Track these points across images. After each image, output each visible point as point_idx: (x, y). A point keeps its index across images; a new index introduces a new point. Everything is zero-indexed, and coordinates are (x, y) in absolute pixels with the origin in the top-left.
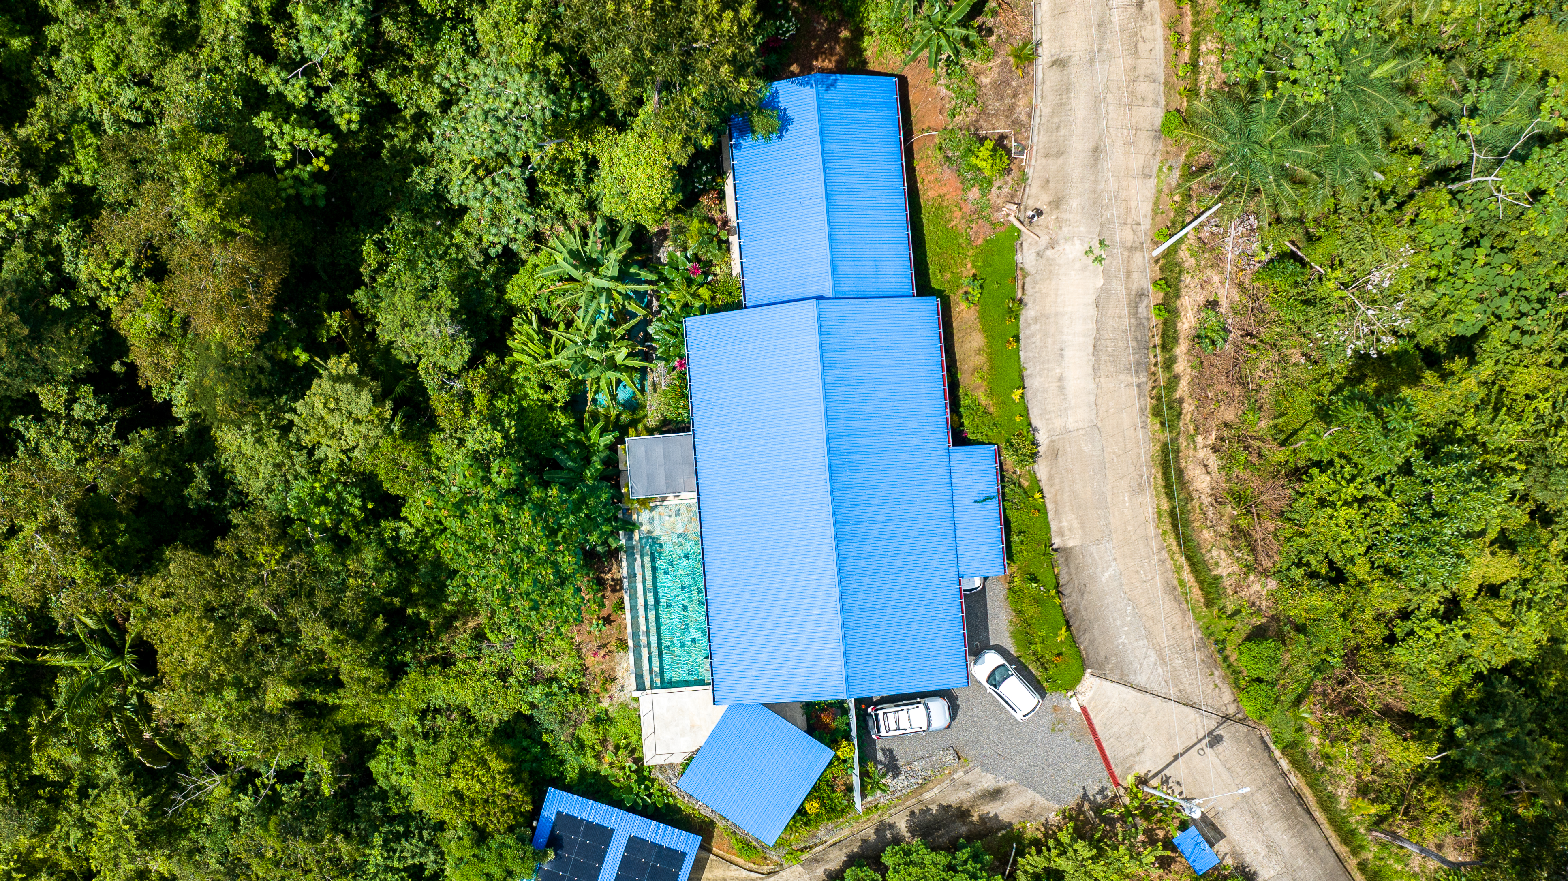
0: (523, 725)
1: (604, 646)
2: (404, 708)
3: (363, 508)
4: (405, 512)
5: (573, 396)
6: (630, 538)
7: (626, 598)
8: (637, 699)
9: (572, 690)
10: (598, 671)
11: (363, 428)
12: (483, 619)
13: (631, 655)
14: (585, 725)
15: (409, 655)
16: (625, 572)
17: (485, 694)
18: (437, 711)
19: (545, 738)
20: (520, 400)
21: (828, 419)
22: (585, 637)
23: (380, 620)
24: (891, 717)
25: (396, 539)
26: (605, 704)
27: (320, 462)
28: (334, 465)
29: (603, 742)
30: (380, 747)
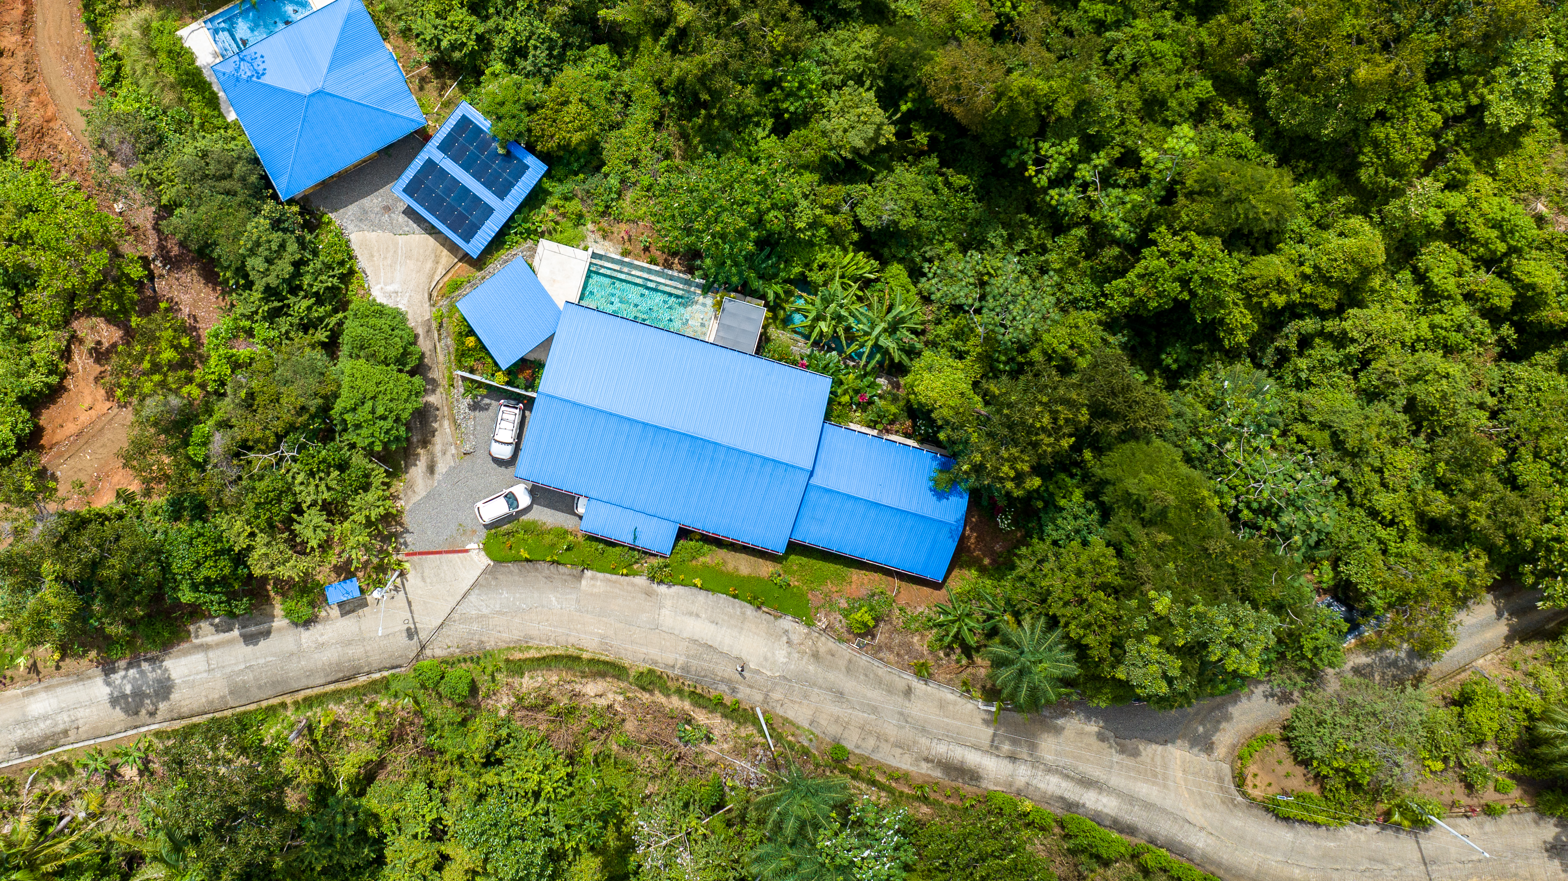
1: (630, 240)
5: (809, 283)
6: (698, 286)
7: (657, 268)
8: (586, 249)
9: (607, 207)
10: (615, 229)
11: (840, 133)
13: (618, 257)
14: (580, 207)
16: (676, 274)
17: (626, 144)
18: (627, 106)
19: (582, 176)
20: (820, 246)
21: (729, 448)
22: (641, 230)
24: (512, 418)
26: (590, 226)
27: (829, 91)
29: (564, 215)
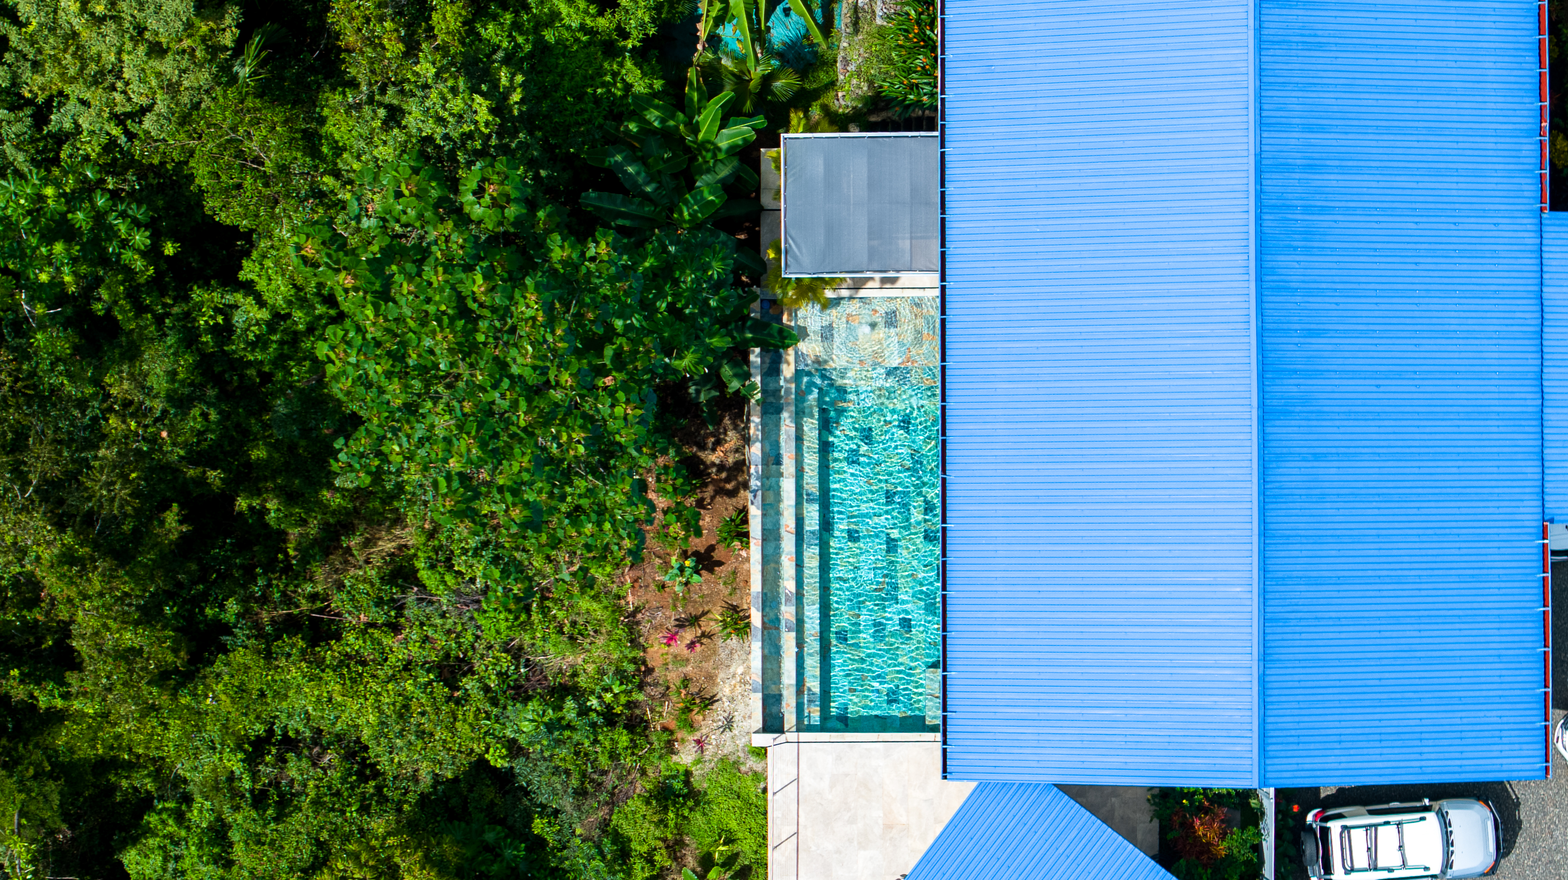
0: (490, 794)
1: (693, 620)
2: (213, 730)
3: (152, 254)
4: (248, 271)
6: (772, 370)
7: (755, 513)
8: (761, 753)
9: (610, 718)
10: (673, 677)
12: (411, 536)
13: (756, 647)
14: (634, 804)
15: (233, 607)
16: (755, 451)
19: (539, 826)
22: (651, 596)
23: (171, 517)
24: (1359, 837)
25: (225, 332)
26: (686, 757)
28: (93, 149)
29: (675, 848)
30: (152, 819)
